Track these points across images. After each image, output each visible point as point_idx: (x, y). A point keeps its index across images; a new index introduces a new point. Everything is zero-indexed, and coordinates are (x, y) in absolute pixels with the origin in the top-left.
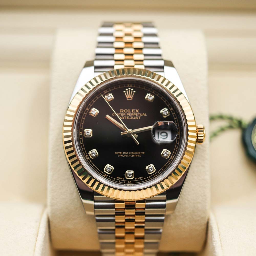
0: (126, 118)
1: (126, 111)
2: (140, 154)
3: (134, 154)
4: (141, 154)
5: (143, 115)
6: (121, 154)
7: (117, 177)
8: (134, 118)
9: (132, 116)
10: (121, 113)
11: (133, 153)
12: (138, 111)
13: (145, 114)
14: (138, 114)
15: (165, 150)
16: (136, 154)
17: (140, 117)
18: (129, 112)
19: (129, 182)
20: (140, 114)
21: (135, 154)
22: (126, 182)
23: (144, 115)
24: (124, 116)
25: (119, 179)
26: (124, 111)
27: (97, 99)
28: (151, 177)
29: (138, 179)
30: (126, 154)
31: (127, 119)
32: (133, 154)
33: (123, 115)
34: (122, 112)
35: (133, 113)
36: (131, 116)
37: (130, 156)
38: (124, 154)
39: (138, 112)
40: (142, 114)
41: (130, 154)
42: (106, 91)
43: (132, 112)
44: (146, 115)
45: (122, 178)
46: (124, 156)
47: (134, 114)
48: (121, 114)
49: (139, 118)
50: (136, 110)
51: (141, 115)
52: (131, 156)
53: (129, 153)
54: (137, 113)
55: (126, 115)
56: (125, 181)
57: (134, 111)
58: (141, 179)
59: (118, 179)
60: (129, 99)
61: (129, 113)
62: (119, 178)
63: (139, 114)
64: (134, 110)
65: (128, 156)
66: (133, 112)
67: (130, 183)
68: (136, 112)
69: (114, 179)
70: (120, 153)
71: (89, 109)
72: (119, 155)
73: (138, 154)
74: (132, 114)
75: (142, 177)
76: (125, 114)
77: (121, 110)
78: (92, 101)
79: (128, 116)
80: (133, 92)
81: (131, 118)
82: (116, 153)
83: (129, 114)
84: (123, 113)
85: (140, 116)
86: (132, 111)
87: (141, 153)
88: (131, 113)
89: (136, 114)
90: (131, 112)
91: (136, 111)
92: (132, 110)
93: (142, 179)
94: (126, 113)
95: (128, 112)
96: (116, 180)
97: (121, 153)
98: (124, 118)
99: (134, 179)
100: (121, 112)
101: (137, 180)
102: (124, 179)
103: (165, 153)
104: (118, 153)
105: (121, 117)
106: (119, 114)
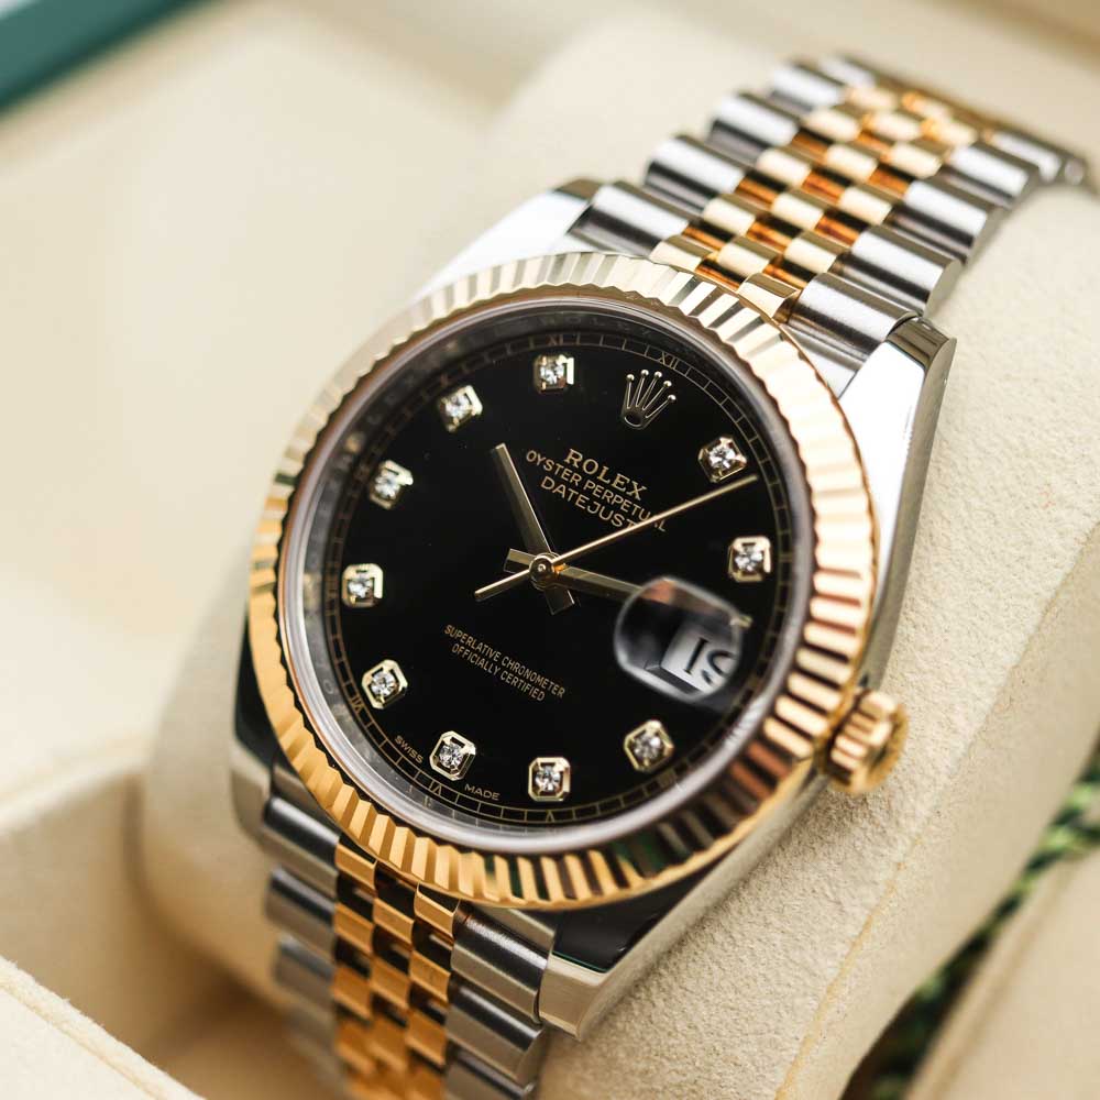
0: (575, 497)
1: (591, 466)
2: (541, 689)
3: (520, 677)
4: (548, 693)
6: (467, 647)
7: (399, 739)
8: (605, 515)
9: (603, 502)
10: (566, 465)
11: (515, 666)
12: (641, 493)
13: (663, 522)
14: (632, 507)
15: (653, 726)
16: (528, 681)
17: (631, 523)
18: (600, 478)
19: (436, 785)
20: (638, 511)
21: (524, 679)
22: (423, 779)
24: (572, 485)
25: (402, 750)
26: (580, 464)
27: (502, 357)
28: (531, 816)
29: (478, 796)
30: (487, 658)
31: (577, 504)
32: (513, 673)
33: (569, 478)
34: (572, 461)
35: (616, 492)
36: (599, 500)
37: (499, 673)
38: (479, 654)
39: (637, 497)
41: (504, 668)
42: (557, 339)
43: (614, 485)
44: (663, 530)
45: (414, 754)
46: (475, 659)
47: (614, 499)
48: (561, 471)
50: (635, 484)
51: (644, 516)
52: (505, 676)
53: (500, 660)
54: (632, 498)
55: (582, 483)
56: (420, 771)
57: (622, 483)
58: (490, 800)
59: (398, 746)
60: (633, 417)
61: (598, 482)
62: (405, 745)
63: (637, 507)
64: (628, 480)
65: (493, 670)
66: (618, 485)
67: (433, 792)
68: (630, 493)
69: (380, 739)
70: (465, 641)
71: (448, 383)
72: (461, 645)
73: (536, 685)
74: (609, 496)
75: (495, 796)
76: (576, 479)
77: (572, 451)
79: (589, 492)
80: (664, 397)
81: (593, 508)
82: (449, 630)
83: (597, 488)
84: (575, 470)
85: (635, 518)
86: (617, 480)
87: (549, 684)
88: (608, 487)
89: (625, 503)
90: (608, 482)
91: (630, 487)
92: (619, 475)
93: (494, 802)
94: (586, 477)
95: (594, 478)
96: (387, 747)
97: (471, 641)
98: (568, 493)
99: (458, 785)
100: (568, 461)
101: (469, 793)
102: (420, 759)
104: (459, 634)
105: (559, 481)
106: (555, 467)
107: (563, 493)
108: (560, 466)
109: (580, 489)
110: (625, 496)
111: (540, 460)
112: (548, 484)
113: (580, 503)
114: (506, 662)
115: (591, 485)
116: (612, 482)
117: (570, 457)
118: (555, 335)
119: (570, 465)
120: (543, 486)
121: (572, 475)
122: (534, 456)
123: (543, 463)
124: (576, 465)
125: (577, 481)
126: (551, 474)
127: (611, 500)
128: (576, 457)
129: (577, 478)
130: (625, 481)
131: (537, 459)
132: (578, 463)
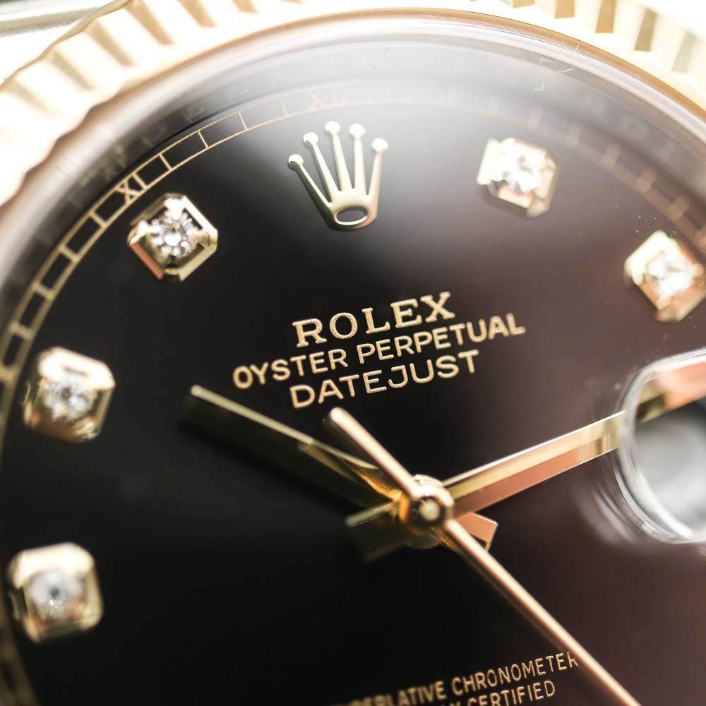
0: (359, 384)
1: (344, 325)
2: (541, 679)
3: (498, 689)
4: (555, 675)
5: (493, 331)
8: (422, 372)
9: (405, 359)
10: (305, 351)
11: (478, 680)
12: (447, 306)
13: (510, 319)
14: (452, 336)
16: (513, 685)
17: (469, 355)
18: (372, 329)
20: (464, 332)
21: (506, 686)
23: (502, 329)
24: (341, 371)
26: (326, 332)
27: (69, 271)
31: (369, 390)
32: (483, 691)
33: (327, 363)
34: (310, 339)
35: (410, 331)
36: (397, 361)
39: (448, 315)
40: (482, 324)
41: (464, 698)
42: (134, 185)
43: (400, 324)
44: (520, 331)
47: (419, 342)
48: (306, 364)
49: (462, 363)
50: (427, 299)
51: (477, 333)
53: (447, 689)
54: (441, 322)
55: (352, 357)
57: (409, 312)
60: (348, 212)
61: (374, 338)
63: (457, 328)
64: (413, 302)
66: (405, 319)
68: (432, 318)
71: (16, 371)
73: (529, 680)
74: (403, 345)
76: (338, 358)
77: (299, 325)
78: (28, 296)
79: (373, 362)
80: (369, 154)
81: (398, 377)
83: (380, 347)
84: (324, 348)
85: (469, 345)
86: (399, 315)
87: (545, 662)
88: (394, 332)
89: (438, 335)
90: (387, 326)
91: (424, 310)
92: (396, 306)
94: (350, 346)
95: (362, 336)
98: (343, 387)
100: (303, 343)
105: (315, 381)
106: (293, 367)
107: (336, 391)
108: (298, 359)
109: (354, 367)
110: (429, 327)
111: (261, 374)
112: (303, 396)
113: (372, 386)
114: (460, 686)
115: (365, 350)
116: (393, 322)
117: (302, 335)
118: (125, 181)
119: (313, 346)
120: (297, 405)
121: (326, 357)
122: (246, 375)
123: (269, 373)
124: (320, 340)
125: (341, 360)
126: (295, 379)
127: (413, 347)
128: (305, 330)
129: (337, 356)
130: (410, 306)
131: (255, 377)
132: (321, 335)
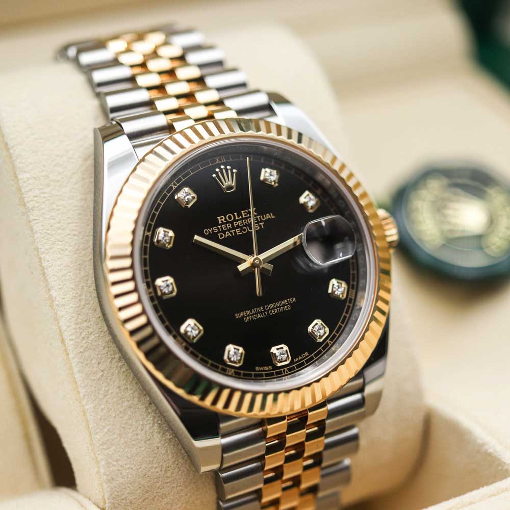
0: (235, 232)
1: (230, 218)
2: (287, 305)
3: (276, 308)
4: (290, 304)
5: (267, 217)
6: (249, 316)
7: (257, 369)
8: (251, 229)
9: (246, 225)
10: (221, 224)
11: (271, 306)
12: (255, 211)
13: (271, 214)
14: (257, 219)
15: (334, 282)
16: (280, 307)
17: (262, 224)
18: (237, 218)
19: (284, 371)
20: (260, 218)
21: (278, 307)
22: (278, 373)
23: (270, 217)
24: (230, 229)
25: (262, 371)
26: (226, 220)
27: (161, 207)
28: (324, 348)
29: (301, 360)
30: (259, 313)
32: (273, 309)
33: (227, 227)
34: (222, 221)
35: (247, 218)
36: (244, 226)
37: (268, 313)
38: (255, 314)
39: (255, 214)
40: (264, 216)
41: (268, 311)
42: (175, 184)
43: (244, 216)
44: (274, 217)
45: (267, 368)
46: (255, 317)
48: (221, 228)
49: (260, 226)
51: (263, 218)
52: (271, 312)
53: (264, 308)
55: (233, 225)
56: (274, 371)
57: (246, 214)
58: (306, 357)
59: (259, 371)
61: (238, 220)
62: (261, 369)
63: (258, 217)
64: (247, 211)
65: (265, 314)
66: (245, 215)
67: (286, 374)
69: (250, 375)
70: (246, 314)
71: (150, 233)
72: (246, 317)
73: (284, 305)
74: (245, 222)
75: (306, 354)
77: (219, 218)
79: (238, 227)
80: (232, 173)
81: (245, 230)
82: (237, 316)
83: (239, 223)
84: (226, 223)
85: (262, 221)
86: (243, 214)
87: (288, 301)
88: (242, 219)
90: (241, 217)
91: (250, 213)
92: (242, 212)
93: (308, 356)
94: (232, 223)
95: (235, 220)
96: (256, 376)
97: (248, 312)
98: (231, 233)
99: (292, 362)
100: (220, 222)
101: (297, 362)
102: (270, 368)
103: (337, 287)
104: (242, 314)
105: (224, 232)
106: (218, 229)
107: (230, 234)
108: (219, 227)
109: (234, 228)
110: (251, 217)
111: (211, 231)
112: (221, 236)
113: (238, 233)
114: (267, 307)
115: (236, 224)
116: (242, 216)
117: (220, 220)
118: (172, 183)
119: (223, 223)
120: (220, 238)
121: (226, 226)
122: (207, 231)
123: (213, 230)
124: (224, 221)
125: (230, 226)
126: (219, 232)
127: (248, 222)
128: (221, 219)
129: (229, 225)
130: (246, 212)
131: (209, 232)
132: (225, 220)
